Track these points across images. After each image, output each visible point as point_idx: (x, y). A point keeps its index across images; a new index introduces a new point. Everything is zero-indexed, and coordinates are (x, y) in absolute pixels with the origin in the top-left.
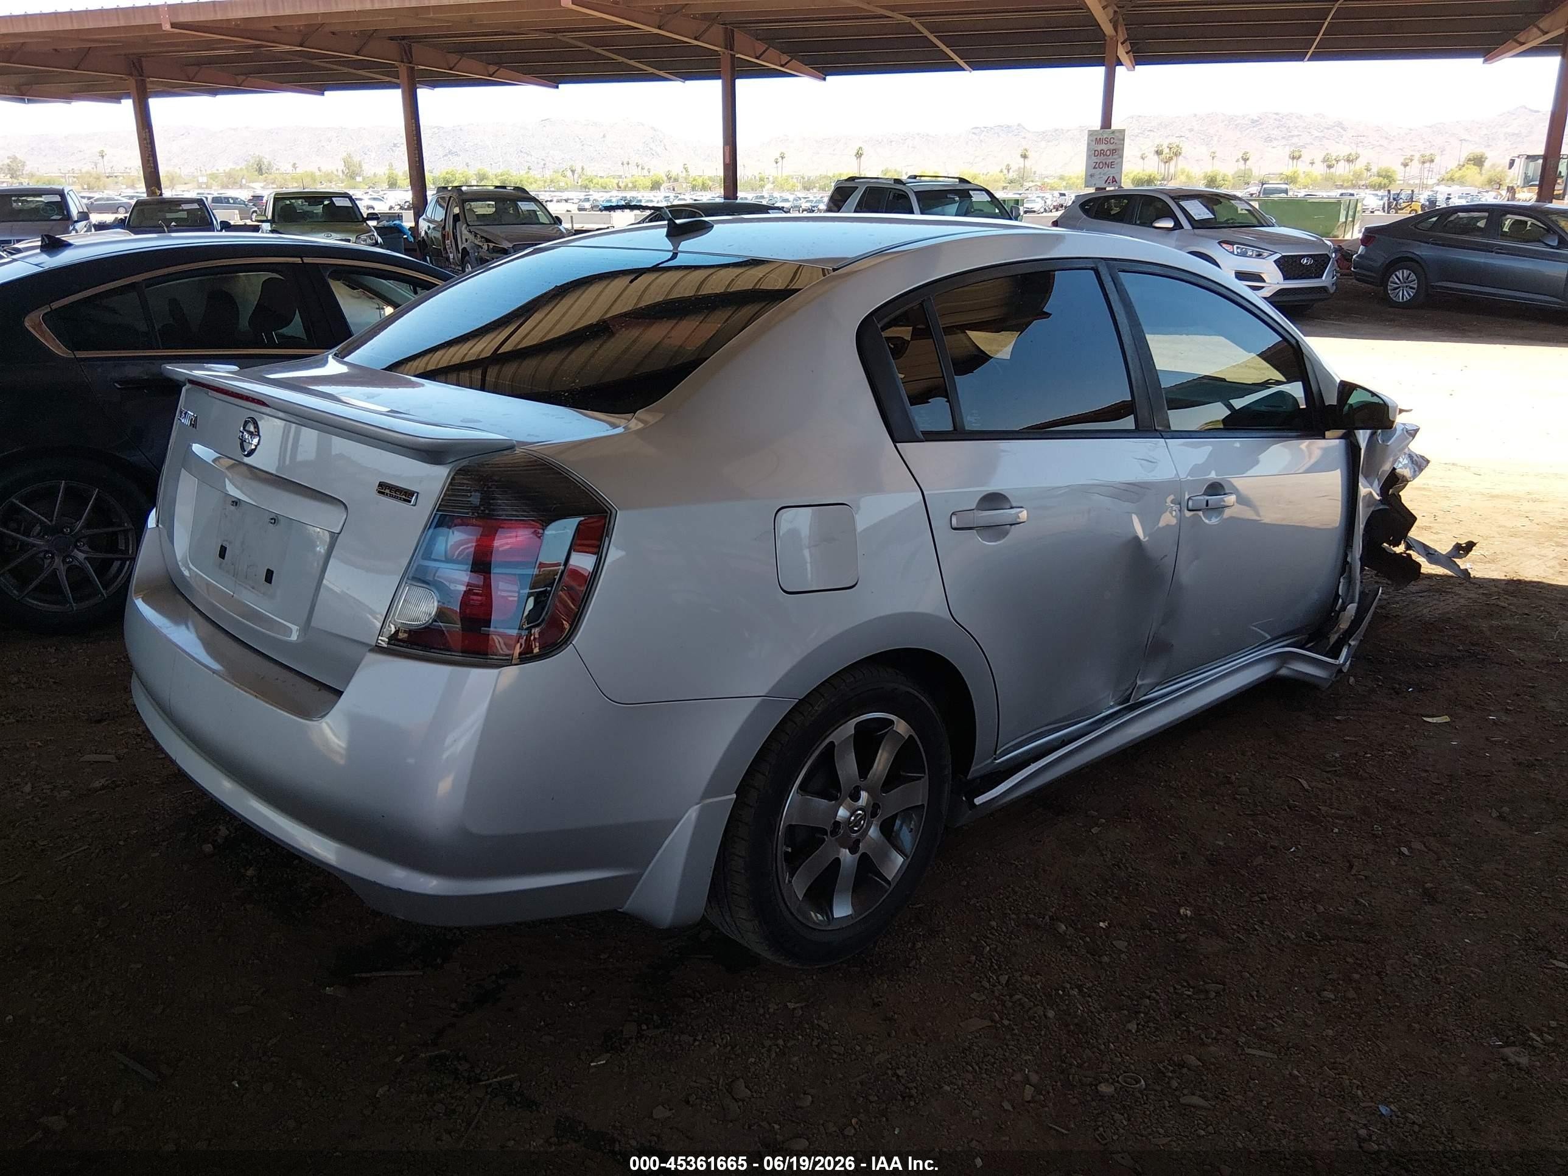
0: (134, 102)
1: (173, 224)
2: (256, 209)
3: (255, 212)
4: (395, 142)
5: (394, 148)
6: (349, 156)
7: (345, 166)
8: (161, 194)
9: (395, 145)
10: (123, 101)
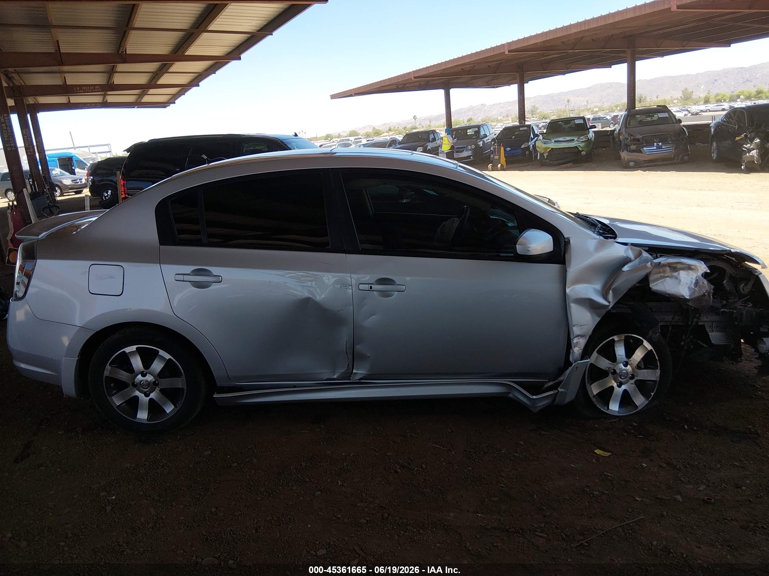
0: (518, 85)
1: (513, 137)
2: (613, 122)
3: (612, 123)
4: (716, 79)
5: (715, 82)
6: (686, 89)
7: (683, 94)
8: (525, 123)
9: (715, 80)
10: (512, 86)
